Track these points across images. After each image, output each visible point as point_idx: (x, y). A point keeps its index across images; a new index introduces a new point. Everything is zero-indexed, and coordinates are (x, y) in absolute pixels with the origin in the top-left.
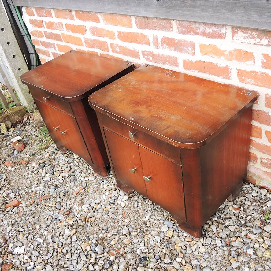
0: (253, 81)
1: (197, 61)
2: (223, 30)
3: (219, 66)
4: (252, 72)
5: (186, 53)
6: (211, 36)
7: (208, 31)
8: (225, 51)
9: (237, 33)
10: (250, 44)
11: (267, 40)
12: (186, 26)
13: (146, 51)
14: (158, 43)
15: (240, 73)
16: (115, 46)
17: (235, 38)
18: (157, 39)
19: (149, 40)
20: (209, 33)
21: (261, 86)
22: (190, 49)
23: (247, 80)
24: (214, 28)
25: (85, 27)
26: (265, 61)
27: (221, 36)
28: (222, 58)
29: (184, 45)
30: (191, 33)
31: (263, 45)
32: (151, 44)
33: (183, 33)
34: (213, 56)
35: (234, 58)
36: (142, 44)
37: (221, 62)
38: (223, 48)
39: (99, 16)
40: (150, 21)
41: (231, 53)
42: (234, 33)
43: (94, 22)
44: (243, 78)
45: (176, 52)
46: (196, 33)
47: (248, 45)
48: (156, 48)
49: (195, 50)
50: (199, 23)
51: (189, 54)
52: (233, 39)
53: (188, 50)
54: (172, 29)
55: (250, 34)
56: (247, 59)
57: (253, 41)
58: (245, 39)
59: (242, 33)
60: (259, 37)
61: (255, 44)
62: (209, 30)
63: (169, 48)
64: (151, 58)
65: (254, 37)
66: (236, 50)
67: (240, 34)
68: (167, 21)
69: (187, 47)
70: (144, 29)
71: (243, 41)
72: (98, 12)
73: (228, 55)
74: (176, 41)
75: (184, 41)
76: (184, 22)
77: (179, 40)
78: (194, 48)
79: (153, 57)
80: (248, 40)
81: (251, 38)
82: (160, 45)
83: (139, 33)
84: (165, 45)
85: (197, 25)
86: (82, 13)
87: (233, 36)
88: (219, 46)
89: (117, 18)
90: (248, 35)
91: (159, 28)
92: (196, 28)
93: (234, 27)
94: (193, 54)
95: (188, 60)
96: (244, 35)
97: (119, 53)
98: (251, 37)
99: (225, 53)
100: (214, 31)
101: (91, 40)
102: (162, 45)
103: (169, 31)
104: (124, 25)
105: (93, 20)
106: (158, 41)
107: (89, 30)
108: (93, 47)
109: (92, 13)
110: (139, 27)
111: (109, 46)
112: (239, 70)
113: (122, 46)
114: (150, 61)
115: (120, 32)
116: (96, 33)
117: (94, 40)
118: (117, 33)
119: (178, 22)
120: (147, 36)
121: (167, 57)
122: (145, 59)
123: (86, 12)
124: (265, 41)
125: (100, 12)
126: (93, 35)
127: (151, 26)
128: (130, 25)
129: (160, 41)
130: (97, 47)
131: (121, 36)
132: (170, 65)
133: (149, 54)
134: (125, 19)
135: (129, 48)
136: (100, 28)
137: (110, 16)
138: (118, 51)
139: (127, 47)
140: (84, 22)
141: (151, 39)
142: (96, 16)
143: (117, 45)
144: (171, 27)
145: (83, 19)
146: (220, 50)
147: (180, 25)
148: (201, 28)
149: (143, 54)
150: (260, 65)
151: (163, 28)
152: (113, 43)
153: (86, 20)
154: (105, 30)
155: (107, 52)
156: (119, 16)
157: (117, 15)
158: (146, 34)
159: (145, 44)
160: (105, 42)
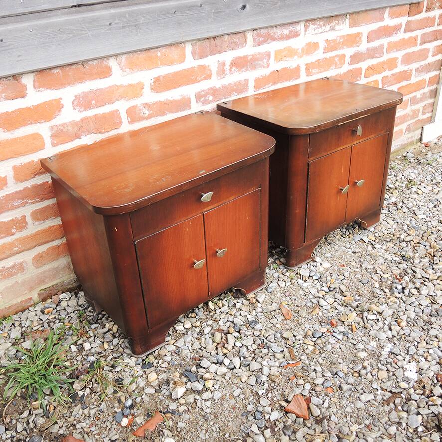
0: (317, 70)
1: (271, 73)
2: (298, 28)
3: (292, 68)
4: (316, 61)
5: (260, 69)
6: (288, 38)
7: (285, 34)
8: (298, 49)
9: (309, 26)
10: (318, 34)
11: (329, 26)
12: (264, 35)
13: (203, 91)
14: (225, 71)
15: (308, 67)
16: (141, 108)
17: (307, 32)
18: (224, 65)
19: (211, 71)
21: (323, 71)
22: (265, 61)
23: (314, 71)
24: (291, 28)
26: (326, 46)
27: (296, 35)
28: (296, 57)
29: (258, 60)
30: (269, 41)
31: (326, 31)
32: (214, 76)
33: (259, 44)
34: (287, 59)
35: (305, 53)
36: (199, 82)
37: (294, 64)
38: (297, 47)
39: (112, 63)
40: (218, 41)
41: (303, 49)
42: (306, 27)
44: (310, 70)
45: (248, 72)
46: (274, 39)
47: (316, 36)
48: (221, 79)
49: (270, 60)
50: (276, 27)
51: (264, 67)
52: (305, 34)
53: (263, 64)
54: (246, 44)
57: (320, 30)
58: (315, 30)
59: (313, 26)
60: (324, 25)
61: (321, 33)
62: (286, 31)
63: (239, 71)
64: (211, 98)
65: (321, 27)
66: (307, 44)
68: (242, 35)
69: (262, 61)
70: (206, 56)
71: (314, 32)
72: (108, 57)
73: (301, 52)
74: (249, 58)
75: (259, 54)
76: (262, 30)
77: (252, 55)
78: (270, 58)
79: (213, 95)
80: (318, 31)
81: (319, 28)
82: (228, 72)
83: (194, 67)
84: (235, 68)
85: (275, 30)
86: (60, 71)
87: (306, 31)
88: (293, 46)
89: (159, 54)
90: (317, 26)
91: (230, 47)
92: (274, 33)
93: (307, 21)
94: (268, 66)
95: (261, 76)
96: (314, 27)
97: (148, 117)
99: (298, 51)
100: (290, 32)
101: (74, 124)
102: (231, 70)
103: (243, 47)
104: (171, 63)
105: (92, 76)
106: (225, 68)
107: (73, 103)
108: (78, 136)
109: (91, 62)
110: (196, 57)
111: (124, 116)
112: (307, 65)
113: (156, 102)
114: (209, 102)
115: (159, 77)
116: (94, 102)
117: (82, 120)
118: (152, 82)
119: (255, 32)
120: (208, 66)
121: (235, 84)
122: (200, 104)
123: (74, 67)
124: (328, 28)
125: (117, 55)
126: (82, 110)
127: (218, 49)
128: (182, 59)
129: (227, 67)
130: (89, 132)
131: (160, 85)
132: (238, 94)
133: (207, 93)
134: (174, 53)
135: (172, 99)
136: (108, 87)
137: (143, 56)
138: (146, 115)
139: (167, 99)
140: (62, 90)
141: (214, 69)
142: (103, 65)
143: (147, 105)
144: (246, 42)
145: (60, 84)
146: (295, 49)
147: (258, 35)
148: (279, 32)
149: (198, 97)
150: (323, 51)
151: (234, 46)
152: (135, 104)
153: (69, 84)
154: (122, 86)
155: (115, 130)
156: (164, 50)
157: (159, 49)
158: (207, 65)
159: (205, 79)
160: (114, 111)
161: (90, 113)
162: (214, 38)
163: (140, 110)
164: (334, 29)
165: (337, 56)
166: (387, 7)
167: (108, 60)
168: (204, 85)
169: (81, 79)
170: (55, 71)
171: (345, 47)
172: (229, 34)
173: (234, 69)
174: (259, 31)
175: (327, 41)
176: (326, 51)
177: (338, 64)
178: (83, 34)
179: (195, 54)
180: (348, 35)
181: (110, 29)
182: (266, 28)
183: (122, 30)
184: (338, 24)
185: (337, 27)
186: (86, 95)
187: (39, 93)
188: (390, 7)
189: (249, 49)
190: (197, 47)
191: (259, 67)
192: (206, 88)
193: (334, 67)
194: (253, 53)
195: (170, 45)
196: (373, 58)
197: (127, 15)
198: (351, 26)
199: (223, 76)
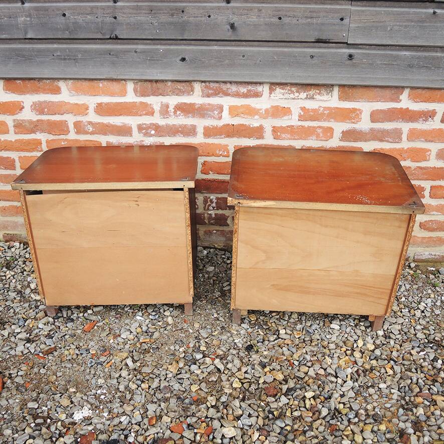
0: (289, 136)
1: (224, 125)
2: (260, 88)
3: (251, 126)
4: (287, 126)
6: (245, 96)
8: (261, 109)
9: (275, 90)
10: (289, 99)
11: (305, 94)
12: (215, 88)
13: (145, 124)
14: (168, 112)
15: (275, 130)
16: (86, 124)
17: (272, 95)
18: (167, 106)
19: (153, 109)
20: (243, 93)
22: (216, 112)
23: (283, 136)
24: (250, 87)
25: (22, 103)
26: (302, 114)
27: (257, 95)
28: (256, 117)
29: (207, 109)
30: (221, 95)
31: (301, 99)
32: (157, 114)
33: (208, 96)
34: (246, 116)
35: (270, 115)
36: (140, 116)
37: (255, 123)
38: (258, 106)
39: (61, 84)
40: (159, 85)
41: (266, 110)
42: (271, 90)
43: (48, 93)
44: (279, 134)
45: (195, 118)
46: (227, 94)
47: (286, 101)
48: (164, 118)
49: (223, 113)
50: (231, 83)
51: (215, 118)
52: (270, 96)
53: (213, 115)
54: (193, 93)
55: (289, 90)
56: (285, 114)
57: (292, 96)
58: (283, 95)
59: (281, 90)
60: (297, 92)
61: (294, 99)
62: (243, 90)
63: (185, 116)
64: (153, 132)
65: (293, 92)
66: (272, 107)
67: (278, 90)
68: (188, 84)
69: (213, 111)
70: (148, 96)
71: (282, 96)
72: (59, 79)
73: (264, 113)
74: (197, 107)
75: (209, 104)
76: (211, 84)
77: (200, 104)
78: (222, 111)
79: (156, 131)
80: (287, 96)
81: (290, 94)
82: (172, 114)
83: (136, 102)
84: (180, 112)
85: (229, 85)
86: (21, 82)
87: (270, 93)
88: (253, 105)
89: (101, 85)
90: (287, 91)
91: (174, 92)
92: (228, 89)
93: (272, 84)
94: (220, 118)
95: (212, 126)
96: (282, 91)
97: (92, 133)
98: (290, 92)
99: (261, 111)
100: (248, 91)
101: (31, 122)
102: (175, 112)
103: (188, 95)
104: (112, 94)
105: (45, 91)
106: (169, 109)
107: (31, 107)
108: (32, 131)
109: (45, 80)
110: (138, 95)
111: (71, 126)
112: (274, 127)
113: (99, 123)
114: (151, 136)
115: (101, 103)
116: (46, 110)
117: (38, 121)
118: (95, 106)
119: (203, 84)
120: (151, 104)
121: (180, 126)
122: (142, 135)
123: (32, 81)
124: (303, 95)
125: (66, 79)
126: (37, 113)
127: (160, 91)
128: (124, 93)
129: (171, 109)
130: (42, 131)
131: (101, 109)
132: (184, 136)
133: (149, 127)
134: (115, 86)
135: (114, 124)
136: (58, 102)
137: (86, 84)
138: (90, 131)
139: (109, 123)
140: (23, 96)
141: (157, 108)
142: (54, 85)
143: (90, 123)
144: (192, 91)
145: (21, 92)
146: (255, 109)
147: (206, 87)
148: (234, 88)
149: (140, 128)
150: (297, 118)
151: (179, 93)
152: (81, 120)
153: (28, 93)
154: (69, 103)
155: (64, 136)
156: (105, 83)
157: (101, 81)
158: (149, 103)
159: (146, 114)
160: (63, 121)
161: (45, 117)
162: (157, 81)
163: (84, 125)
164: (312, 98)
165: (320, 127)
166: (407, 87)
167: (59, 81)
168: (146, 120)
169: (36, 91)
170: (18, 82)
171: (333, 120)
172: (173, 81)
173: (178, 112)
174: (207, 84)
175: (303, 109)
176: (301, 118)
177: (321, 135)
178: (32, 59)
179: (137, 91)
180: (337, 108)
181: (53, 59)
182: (217, 82)
183: (63, 61)
184: (319, 94)
185: (317, 97)
186: (40, 103)
187: (7, 94)
188: (412, 88)
189: (196, 98)
190: (139, 86)
191: (208, 117)
192: (148, 123)
193: (314, 138)
194: (201, 102)
195: (112, 80)
196: (381, 141)
197: (67, 50)
198: (340, 98)
199: (166, 116)
